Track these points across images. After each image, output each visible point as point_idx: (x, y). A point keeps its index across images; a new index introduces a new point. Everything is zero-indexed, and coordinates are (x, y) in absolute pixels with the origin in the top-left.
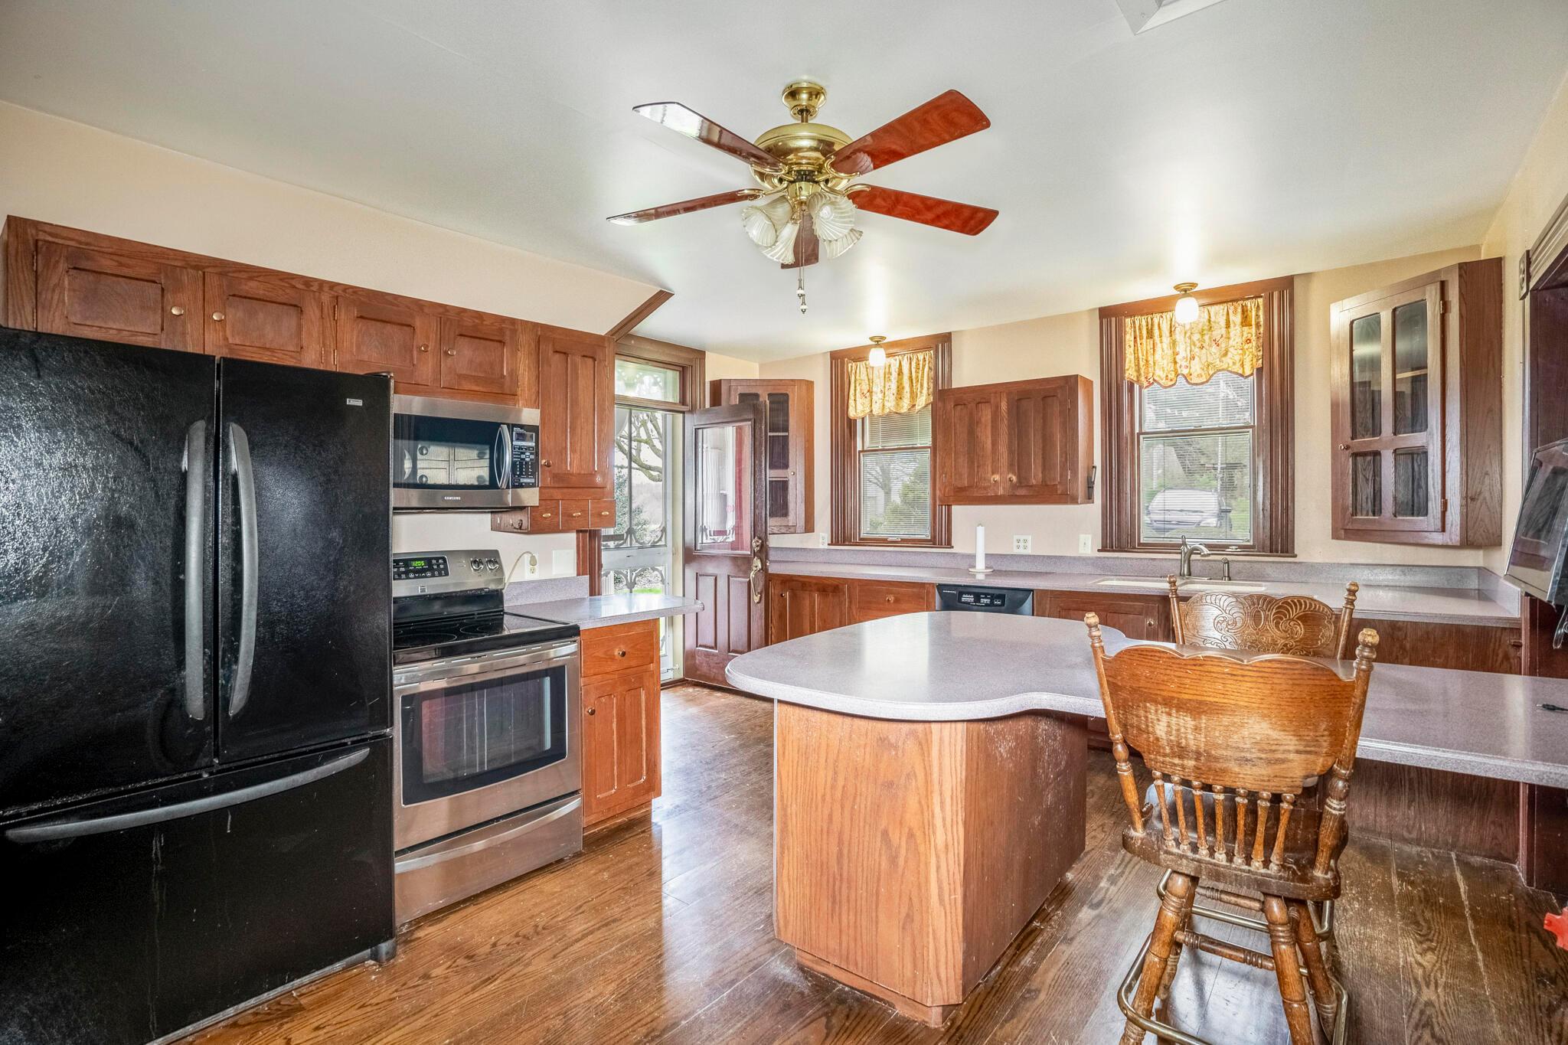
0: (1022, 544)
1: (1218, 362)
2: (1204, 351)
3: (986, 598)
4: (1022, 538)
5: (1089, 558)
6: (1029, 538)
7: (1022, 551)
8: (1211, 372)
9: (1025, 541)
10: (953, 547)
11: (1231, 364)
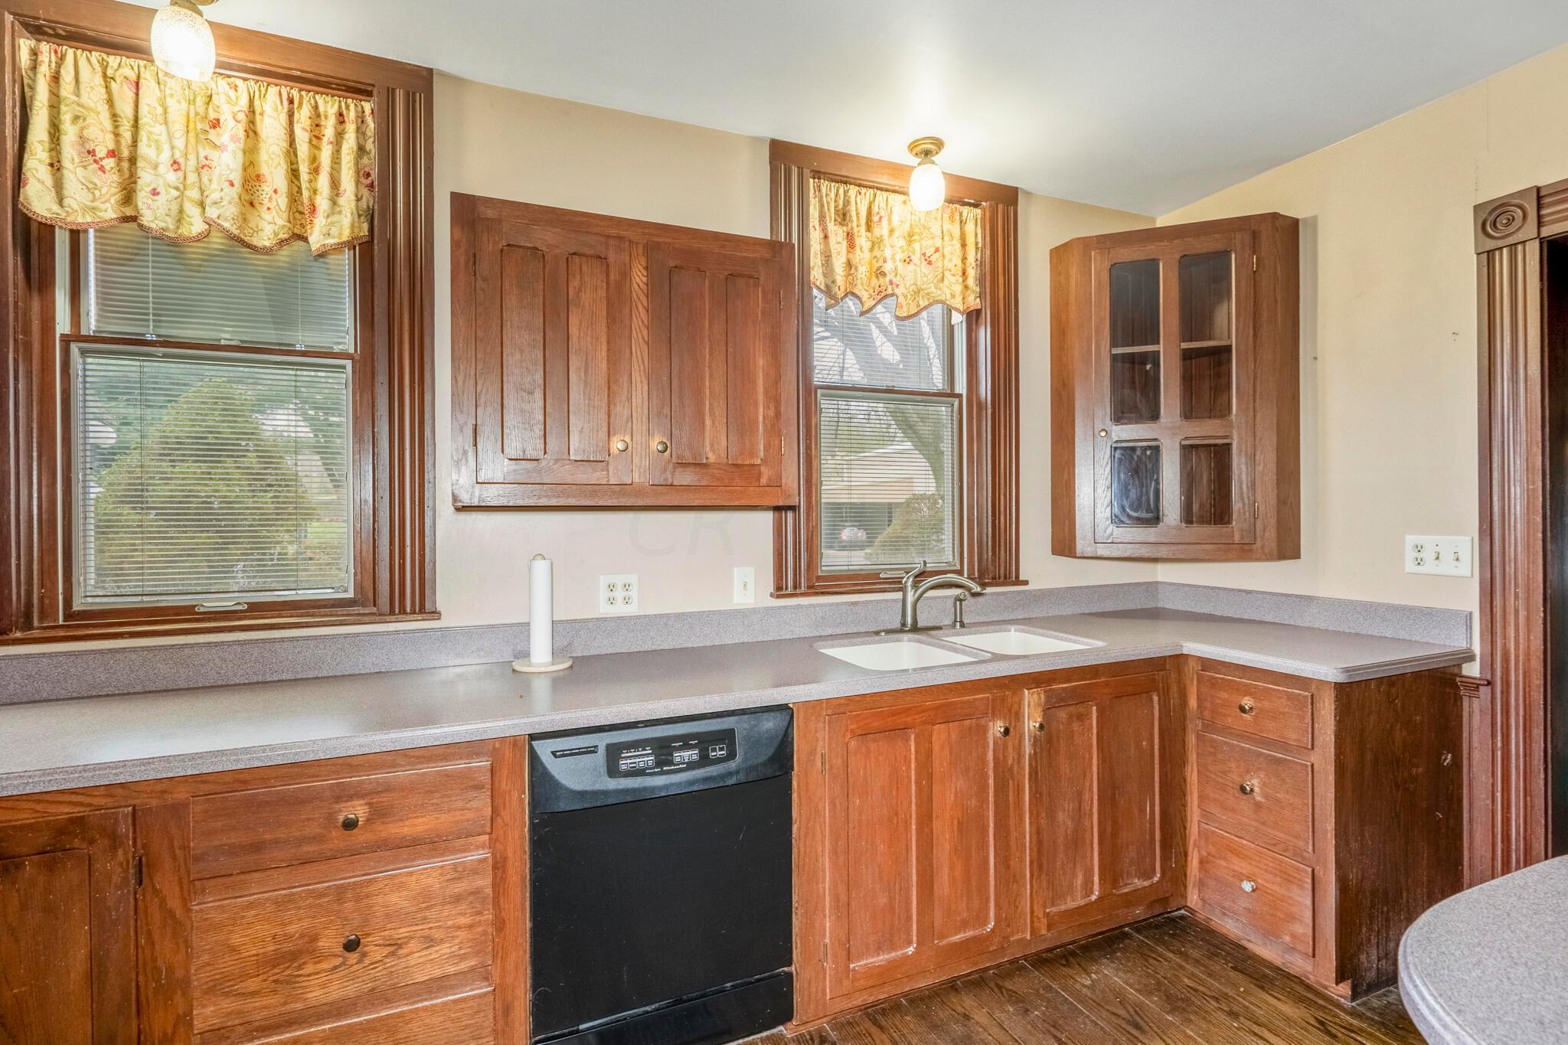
0: (619, 594)
1: (933, 289)
2: (911, 267)
3: (686, 746)
4: (619, 580)
5: (754, 611)
6: (633, 579)
7: (620, 609)
8: (923, 304)
9: (627, 587)
10: (435, 614)
11: (949, 296)
